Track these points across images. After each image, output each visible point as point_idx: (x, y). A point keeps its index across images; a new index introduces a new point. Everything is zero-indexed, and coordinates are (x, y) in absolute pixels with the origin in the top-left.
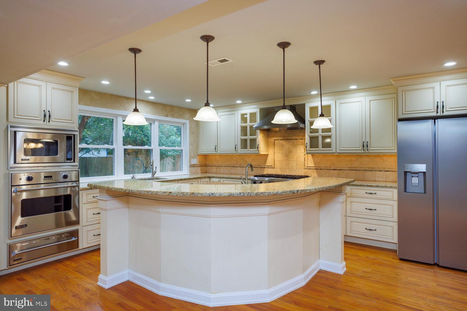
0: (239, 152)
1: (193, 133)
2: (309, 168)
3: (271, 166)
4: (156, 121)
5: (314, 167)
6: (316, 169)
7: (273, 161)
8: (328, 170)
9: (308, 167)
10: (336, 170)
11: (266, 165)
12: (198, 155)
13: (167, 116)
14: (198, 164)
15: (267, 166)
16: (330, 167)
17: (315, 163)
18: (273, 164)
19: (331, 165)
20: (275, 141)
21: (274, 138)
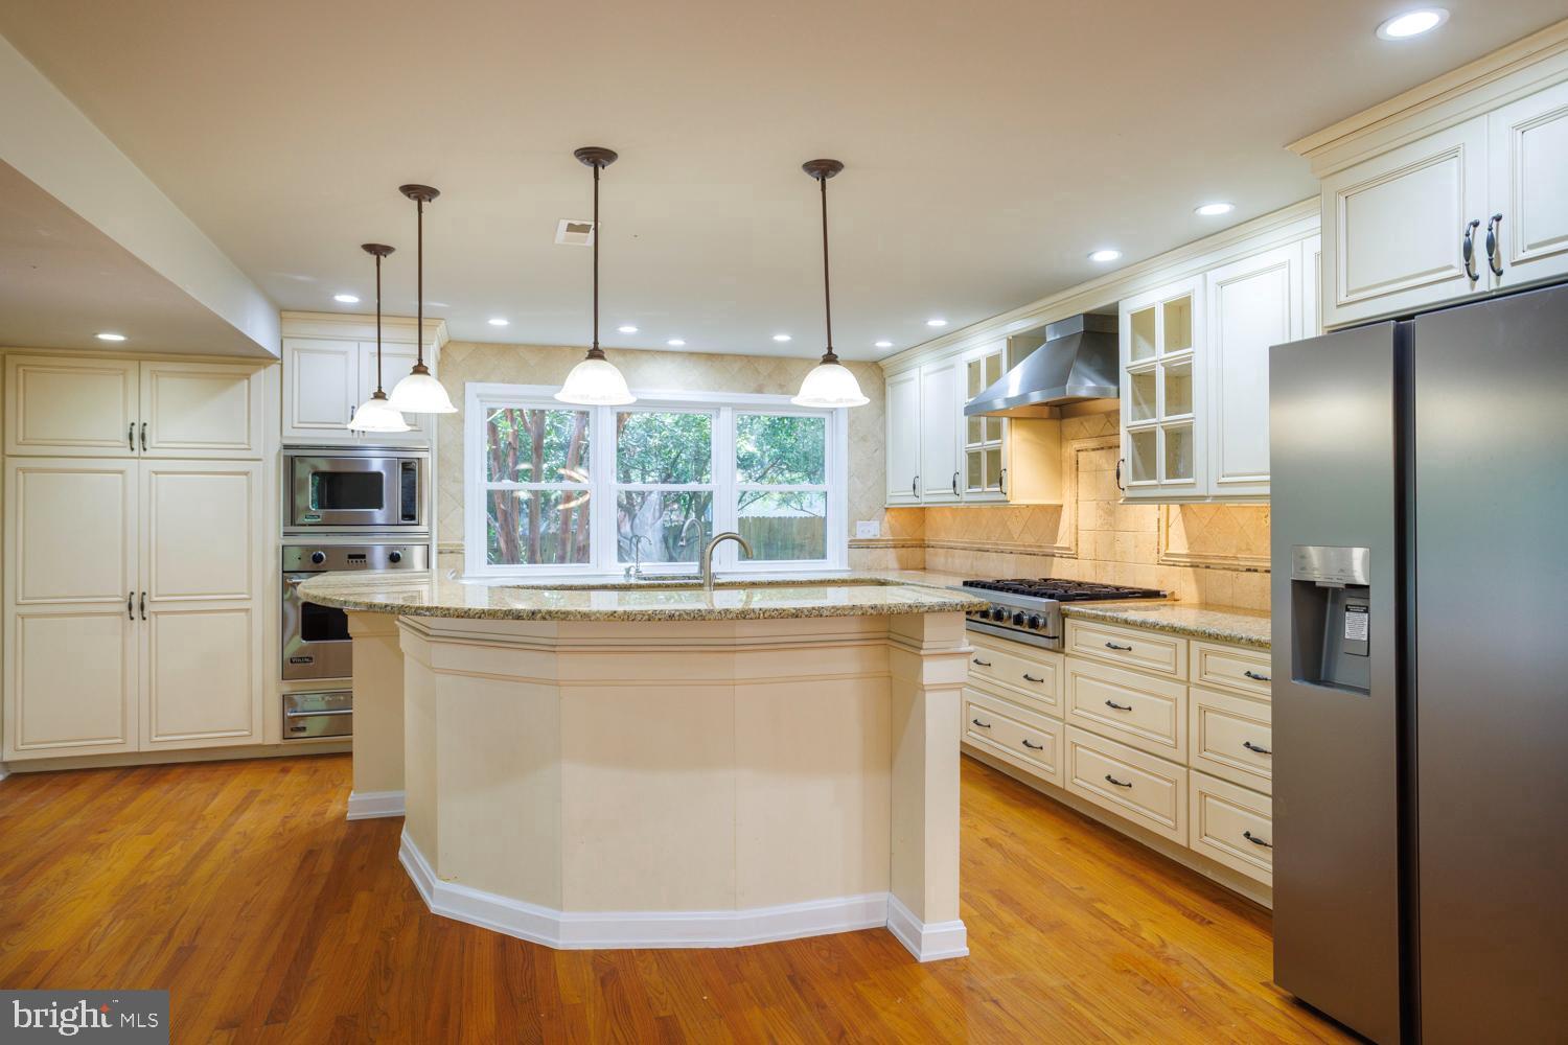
0: (966, 498)
1: (864, 439)
2: (1169, 561)
3: (1068, 549)
4: (722, 408)
5: (1187, 556)
6: (1191, 566)
7: (1073, 530)
8: (1229, 573)
9: (1167, 555)
10: (1256, 571)
11: (1057, 545)
12: (887, 509)
13: (760, 390)
14: (888, 540)
15: (1058, 548)
16: (1237, 558)
17: (1191, 544)
18: (1074, 544)
19: (1240, 550)
20: (1080, 454)
21: (1077, 445)
